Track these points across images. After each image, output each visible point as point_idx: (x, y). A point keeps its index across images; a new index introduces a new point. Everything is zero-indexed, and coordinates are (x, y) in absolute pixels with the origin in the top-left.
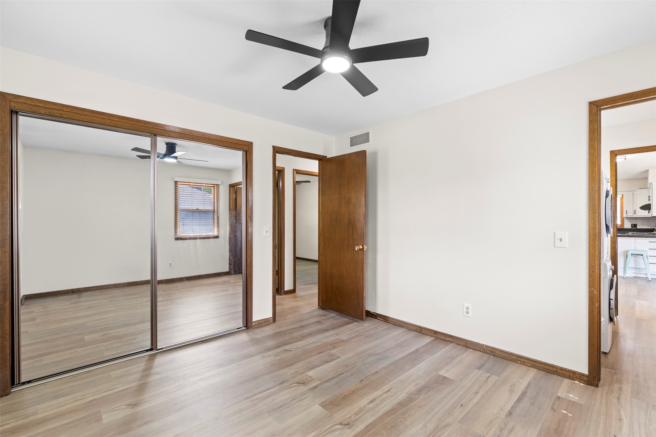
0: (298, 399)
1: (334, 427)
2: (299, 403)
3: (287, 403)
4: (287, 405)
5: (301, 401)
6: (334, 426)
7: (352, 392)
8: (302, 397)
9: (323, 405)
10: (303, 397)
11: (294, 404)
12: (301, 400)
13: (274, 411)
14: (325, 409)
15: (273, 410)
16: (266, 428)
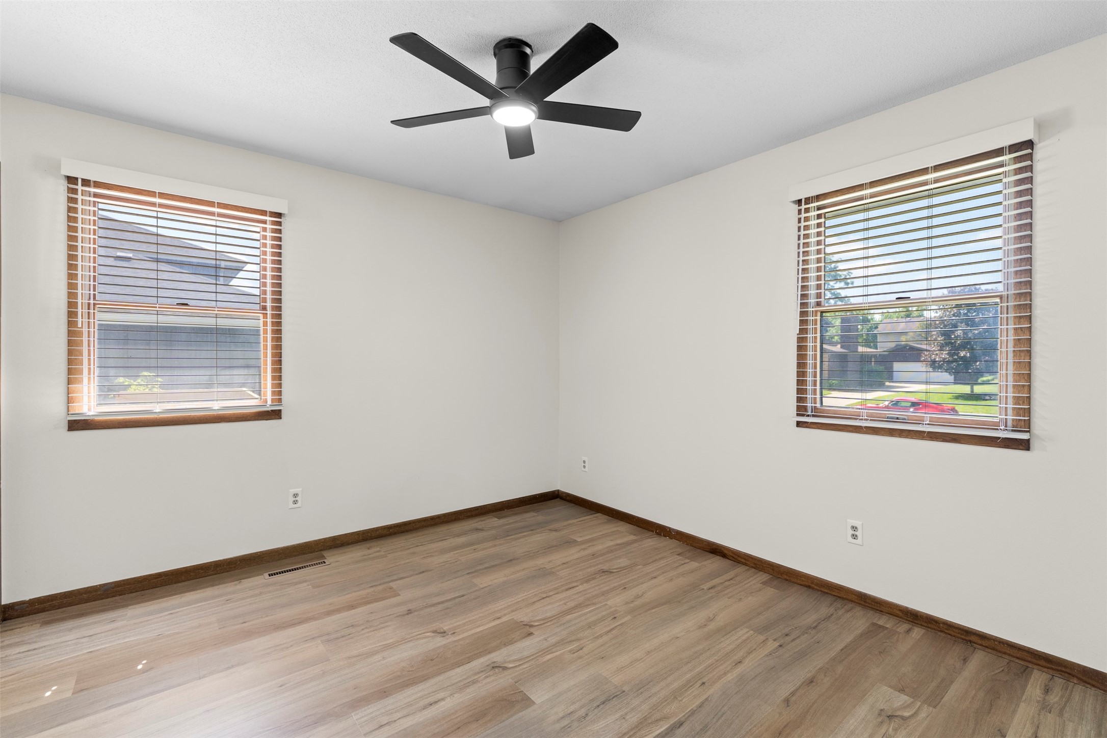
0: (576, 717)
1: (517, 664)
2: (572, 708)
3: (595, 710)
4: (595, 705)
5: (569, 712)
6: (516, 666)
7: (459, 728)
8: (565, 724)
9: (527, 702)
10: (565, 722)
11: (582, 707)
12: (569, 714)
13: (615, 694)
14: (525, 694)
15: (616, 696)
16: (617, 668)
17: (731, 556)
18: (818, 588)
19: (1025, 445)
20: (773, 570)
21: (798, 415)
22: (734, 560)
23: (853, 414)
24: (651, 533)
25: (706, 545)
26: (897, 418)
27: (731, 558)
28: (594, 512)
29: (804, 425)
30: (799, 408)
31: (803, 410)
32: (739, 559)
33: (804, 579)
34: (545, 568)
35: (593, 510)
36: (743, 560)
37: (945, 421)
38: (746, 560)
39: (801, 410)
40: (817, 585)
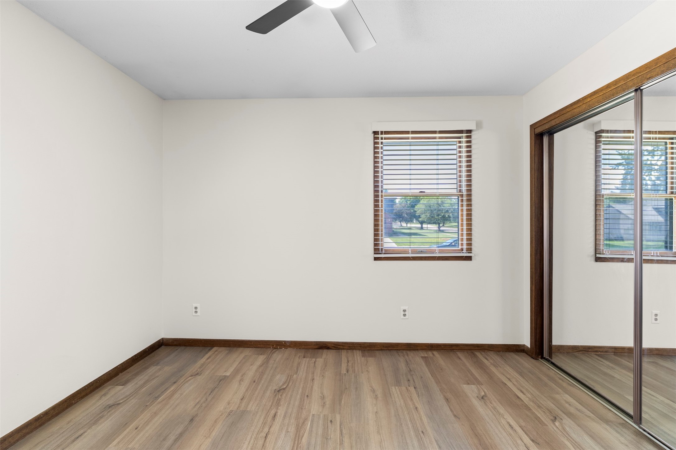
17: (333, 347)
18: (387, 349)
19: (469, 258)
20: (361, 347)
21: (375, 253)
22: (335, 348)
23: (402, 250)
24: (269, 349)
25: (314, 345)
26: (422, 251)
27: (333, 348)
28: (209, 348)
29: (378, 259)
30: (375, 250)
31: (378, 251)
32: (339, 347)
33: (379, 346)
34: (231, 411)
35: (207, 346)
36: (341, 347)
37: (441, 251)
38: (343, 346)
39: (376, 251)
40: (386, 347)
